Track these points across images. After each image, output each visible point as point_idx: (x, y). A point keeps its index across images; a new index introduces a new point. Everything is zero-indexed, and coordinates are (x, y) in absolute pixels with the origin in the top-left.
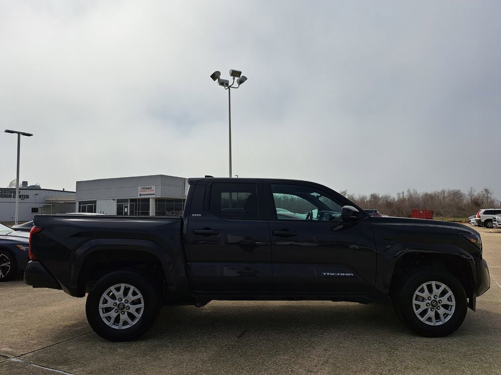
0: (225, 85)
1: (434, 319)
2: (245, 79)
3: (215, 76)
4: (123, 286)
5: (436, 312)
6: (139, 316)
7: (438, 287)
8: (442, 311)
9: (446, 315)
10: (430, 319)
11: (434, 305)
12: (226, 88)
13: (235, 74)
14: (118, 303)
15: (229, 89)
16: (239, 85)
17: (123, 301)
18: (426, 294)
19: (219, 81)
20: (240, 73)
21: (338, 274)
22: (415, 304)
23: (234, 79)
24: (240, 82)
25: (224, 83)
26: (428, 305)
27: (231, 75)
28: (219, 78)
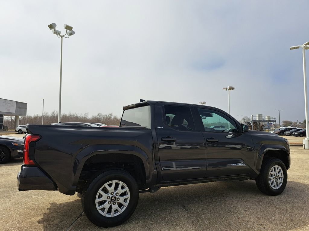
0: (58, 34)
1: (276, 186)
3: (52, 26)
4: (114, 182)
6: (126, 204)
8: (279, 181)
12: (59, 36)
13: (68, 28)
14: (111, 196)
15: (62, 38)
16: (69, 36)
17: (114, 195)
20: (72, 28)
22: (270, 179)
23: (67, 31)
24: (71, 34)
25: (57, 33)
26: (274, 178)
27: (66, 28)
28: (54, 29)
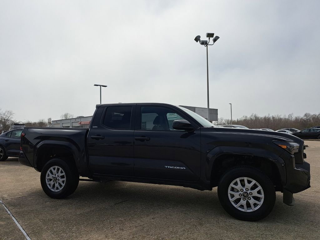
0: (205, 44)
1: (245, 207)
2: (217, 38)
3: (197, 39)
5: (247, 201)
7: (249, 182)
8: (252, 201)
9: (255, 205)
10: (242, 206)
11: (246, 196)
12: (205, 46)
13: (210, 35)
15: (207, 46)
16: (214, 42)
17: (56, 176)
18: (239, 187)
19: (200, 42)
20: (213, 34)
21: (175, 168)
22: (230, 194)
23: (209, 39)
24: (215, 40)
26: (240, 195)
27: (207, 36)
28: (200, 40)
